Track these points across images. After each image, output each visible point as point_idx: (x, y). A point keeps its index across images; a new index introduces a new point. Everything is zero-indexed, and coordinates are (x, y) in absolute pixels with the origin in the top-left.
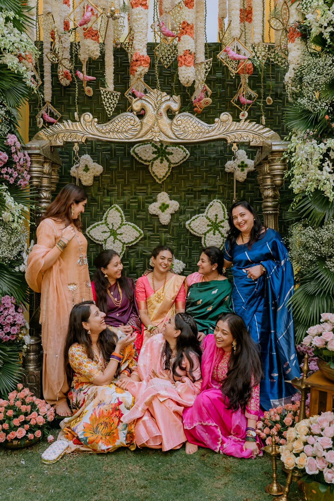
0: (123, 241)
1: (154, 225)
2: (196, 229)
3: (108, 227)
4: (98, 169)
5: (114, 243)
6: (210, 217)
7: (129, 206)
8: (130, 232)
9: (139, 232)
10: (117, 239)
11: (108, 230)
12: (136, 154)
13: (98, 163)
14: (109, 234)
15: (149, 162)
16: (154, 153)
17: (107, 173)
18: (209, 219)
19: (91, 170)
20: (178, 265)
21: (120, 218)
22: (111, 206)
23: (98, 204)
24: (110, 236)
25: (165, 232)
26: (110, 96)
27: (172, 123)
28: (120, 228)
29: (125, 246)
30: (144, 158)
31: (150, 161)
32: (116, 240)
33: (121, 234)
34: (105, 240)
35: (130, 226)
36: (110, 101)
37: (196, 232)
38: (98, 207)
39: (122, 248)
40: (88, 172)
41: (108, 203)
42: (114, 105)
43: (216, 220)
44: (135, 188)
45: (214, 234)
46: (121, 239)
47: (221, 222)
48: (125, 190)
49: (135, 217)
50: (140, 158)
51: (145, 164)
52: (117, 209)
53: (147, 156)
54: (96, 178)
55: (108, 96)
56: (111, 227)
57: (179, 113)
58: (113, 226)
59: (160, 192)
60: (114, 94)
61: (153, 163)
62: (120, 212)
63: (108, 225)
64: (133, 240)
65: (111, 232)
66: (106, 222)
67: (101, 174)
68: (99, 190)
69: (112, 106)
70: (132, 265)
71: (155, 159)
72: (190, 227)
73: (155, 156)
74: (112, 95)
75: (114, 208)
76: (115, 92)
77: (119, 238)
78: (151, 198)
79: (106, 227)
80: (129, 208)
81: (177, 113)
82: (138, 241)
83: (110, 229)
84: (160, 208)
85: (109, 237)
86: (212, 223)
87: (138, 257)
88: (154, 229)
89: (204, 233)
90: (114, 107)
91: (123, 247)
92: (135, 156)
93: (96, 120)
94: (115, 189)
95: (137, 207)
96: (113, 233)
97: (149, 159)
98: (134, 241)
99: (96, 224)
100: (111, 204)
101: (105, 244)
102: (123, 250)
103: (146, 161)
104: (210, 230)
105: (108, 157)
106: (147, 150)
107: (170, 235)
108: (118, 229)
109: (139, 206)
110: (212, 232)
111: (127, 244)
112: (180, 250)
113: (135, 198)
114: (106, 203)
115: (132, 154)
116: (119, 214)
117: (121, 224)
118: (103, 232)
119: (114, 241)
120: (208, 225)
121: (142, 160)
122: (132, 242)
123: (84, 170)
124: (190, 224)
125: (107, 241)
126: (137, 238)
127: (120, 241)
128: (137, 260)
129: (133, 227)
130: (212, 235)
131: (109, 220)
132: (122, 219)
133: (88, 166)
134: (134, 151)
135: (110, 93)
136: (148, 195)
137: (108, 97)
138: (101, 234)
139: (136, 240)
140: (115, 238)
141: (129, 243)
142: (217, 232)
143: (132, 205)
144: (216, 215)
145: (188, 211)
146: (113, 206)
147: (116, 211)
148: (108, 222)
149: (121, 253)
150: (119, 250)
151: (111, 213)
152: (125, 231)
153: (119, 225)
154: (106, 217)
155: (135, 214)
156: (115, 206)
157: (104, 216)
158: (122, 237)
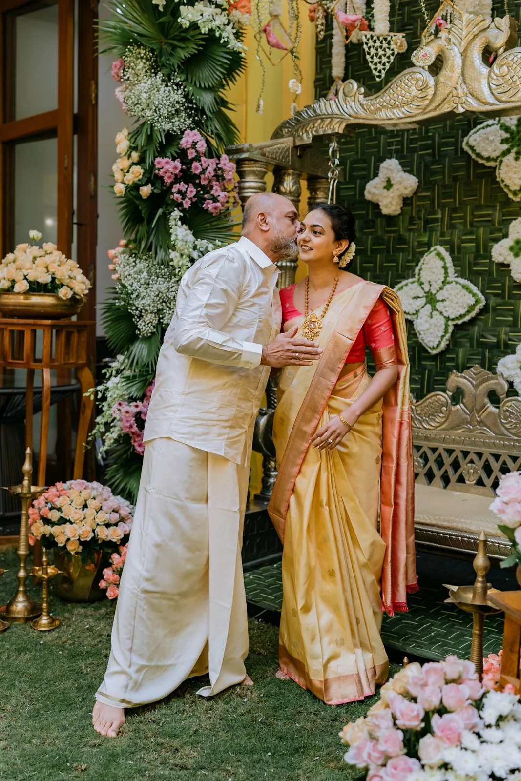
0: (446, 315)
1: (504, 284)
3: (423, 288)
4: (408, 183)
5: (432, 317)
7: (459, 248)
8: (459, 296)
9: (474, 295)
10: (437, 310)
11: (422, 294)
12: (472, 148)
13: (410, 172)
14: (424, 300)
15: (495, 160)
16: (503, 141)
17: (426, 190)
19: (395, 187)
21: (443, 271)
22: (429, 249)
23: (409, 247)
24: (426, 304)
26: (381, 43)
27: (490, 72)
28: (441, 289)
29: (450, 323)
30: (485, 154)
31: (498, 157)
32: (435, 313)
33: (443, 301)
34: (417, 312)
35: (458, 285)
36: (381, 52)
38: (409, 252)
39: (444, 326)
40: (391, 190)
41: (425, 244)
42: (388, 57)
44: (472, 214)
46: (443, 310)
48: (455, 218)
49: (470, 270)
50: (478, 155)
51: (488, 164)
52: (439, 254)
53: (490, 149)
54: (407, 201)
55: (378, 44)
56: (427, 290)
57: (505, 51)
58: (430, 285)
59: (515, 219)
60: (389, 38)
61: (501, 162)
62: (443, 259)
63: (421, 284)
64: (463, 312)
65: (427, 297)
66: (419, 280)
67: (416, 193)
68: (412, 221)
69: (384, 59)
70: (460, 360)
71: (505, 153)
73: (505, 147)
74: (385, 39)
75: (433, 253)
76: (392, 34)
77: (439, 309)
78: (500, 230)
79: (419, 288)
80: (459, 251)
81: (501, 50)
82: (473, 314)
83: (425, 293)
84: (511, 249)
85: (423, 307)
87: (472, 346)
88: (504, 292)
90: (388, 62)
91: (447, 326)
92: (470, 152)
93: (362, 90)
94: (438, 219)
95: (474, 250)
96: (431, 299)
97: (494, 155)
98: (465, 315)
99: (404, 282)
100: (429, 245)
101: (417, 318)
102: (447, 331)
103: (488, 159)
105: (428, 159)
106: (491, 138)
108: (438, 291)
109: (478, 248)
111: (453, 320)
113: (471, 233)
114: (421, 244)
115: (466, 148)
116: (442, 263)
117: (443, 282)
118: (414, 298)
119: (431, 313)
121: (482, 157)
122: (461, 316)
123: (385, 188)
125: (419, 314)
126: (471, 308)
127: (441, 313)
128: (471, 352)
129: (464, 287)
131: (425, 277)
132: (446, 273)
133: (391, 179)
134: (467, 143)
135: (381, 38)
136: (494, 225)
137: (376, 45)
138: (412, 301)
139: (468, 312)
140: (434, 309)
141: (457, 318)
143: (464, 247)
146: (432, 249)
147: (437, 257)
148: (422, 280)
149: (443, 337)
150: (439, 331)
151: (427, 263)
152: (450, 294)
153: (441, 284)
154: (420, 270)
155: (470, 263)
156: (435, 250)
157: (418, 268)
158: (445, 307)
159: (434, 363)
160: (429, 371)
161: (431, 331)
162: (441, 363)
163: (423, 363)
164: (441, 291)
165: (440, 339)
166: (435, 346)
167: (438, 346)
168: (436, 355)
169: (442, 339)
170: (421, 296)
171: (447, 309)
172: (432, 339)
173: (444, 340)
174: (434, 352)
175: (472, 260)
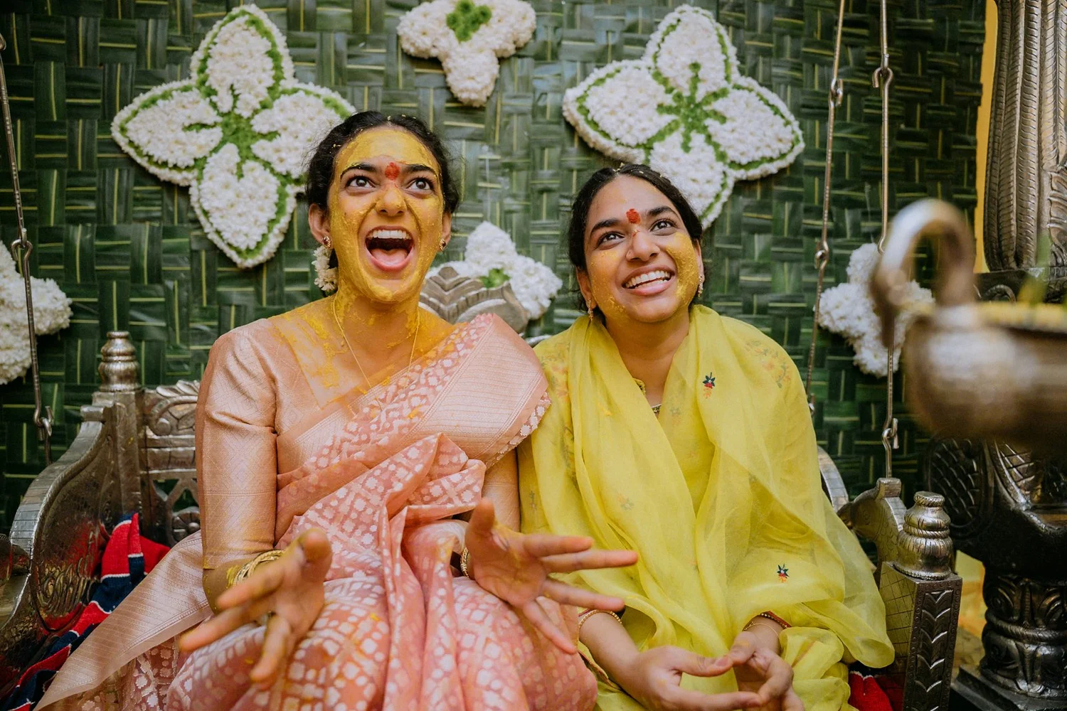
0: (280, 168)
1: (425, 106)
2: (608, 123)
3: (214, 106)
5: (241, 176)
6: (667, 72)
7: (311, 18)
10: (256, 158)
11: (211, 117)
14: (217, 133)
18: (665, 82)
20: (532, 281)
21: (269, 63)
22: (228, 10)
24: (223, 142)
25: (472, 139)
28: (264, 106)
29: (292, 191)
32: (250, 164)
33: (271, 136)
34: (199, 163)
35: (312, 99)
37: (606, 135)
38: (173, 17)
39: (275, 198)
43: (694, 88)
45: (686, 148)
46: (273, 158)
47: (716, 95)
49: (339, 70)
52: (254, 22)
56: (225, 107)
58: (236, 97)
62: (266, 34)
63: (211, 92)
65: (226, 125)
66: (203, 83)
72: (585, 111)
75: (241, 20)
77: (261, 154)
79: (204, 103)
80: (310, 24)
83: (221, 115)
84: (452, 21)
85: (216, 150)
86: (679, 97)
89: (642, 139)
91: (282, 196)
95: (347, 23)
96: (237, 131)
99: (157, 90)
100: (229, 3)
101: (199, 179)
102: (280, 209)
104: (670, 129)
107: (493, 148)
108: (256, 112)
109: (356, 19)
110: (676, 138)
111: (295, 182)
112: (537, 216)
116: (264, 45)
117: (270, 89)
118: (190, 127)
119: (239, 166)
120: (662, 108)
124: (581, 99)
125: (207, 168)
127: (267, 164)
129: (327, 102)
130: (679, 152)
131: (219, 74)
132: (277, 67)
138: (182, 135)
140: (246, 155)
142: (698, 139)
143: (324, 16)
144: (695, 66)
145: (570, 50)
146: (235, 11)
147: (253, 29)
148: (212, 82)
149: (272, 222)
150: (261, 209)
151: (226, 42)
152: (292, 120)
153: (265, 95)
154: (204, 61)
155: (337, 53)
156: (244, 13)
157: (199, 55)
158: (278, 151)
159: (251, 289)
160: (238, 307)
161: (240, 208)
162: (272, 288)
163: (221, 289)
164: (265, 113)
165: (264, 229)
166: (252, 246)
167: (259, 246)
168: (258, 268)
169: (270, 229)
170: (209, 121)
171: (283, 155)
172: (245, 229)
173: (276, 231)
174: (250, 262)
175: (343, 47)
